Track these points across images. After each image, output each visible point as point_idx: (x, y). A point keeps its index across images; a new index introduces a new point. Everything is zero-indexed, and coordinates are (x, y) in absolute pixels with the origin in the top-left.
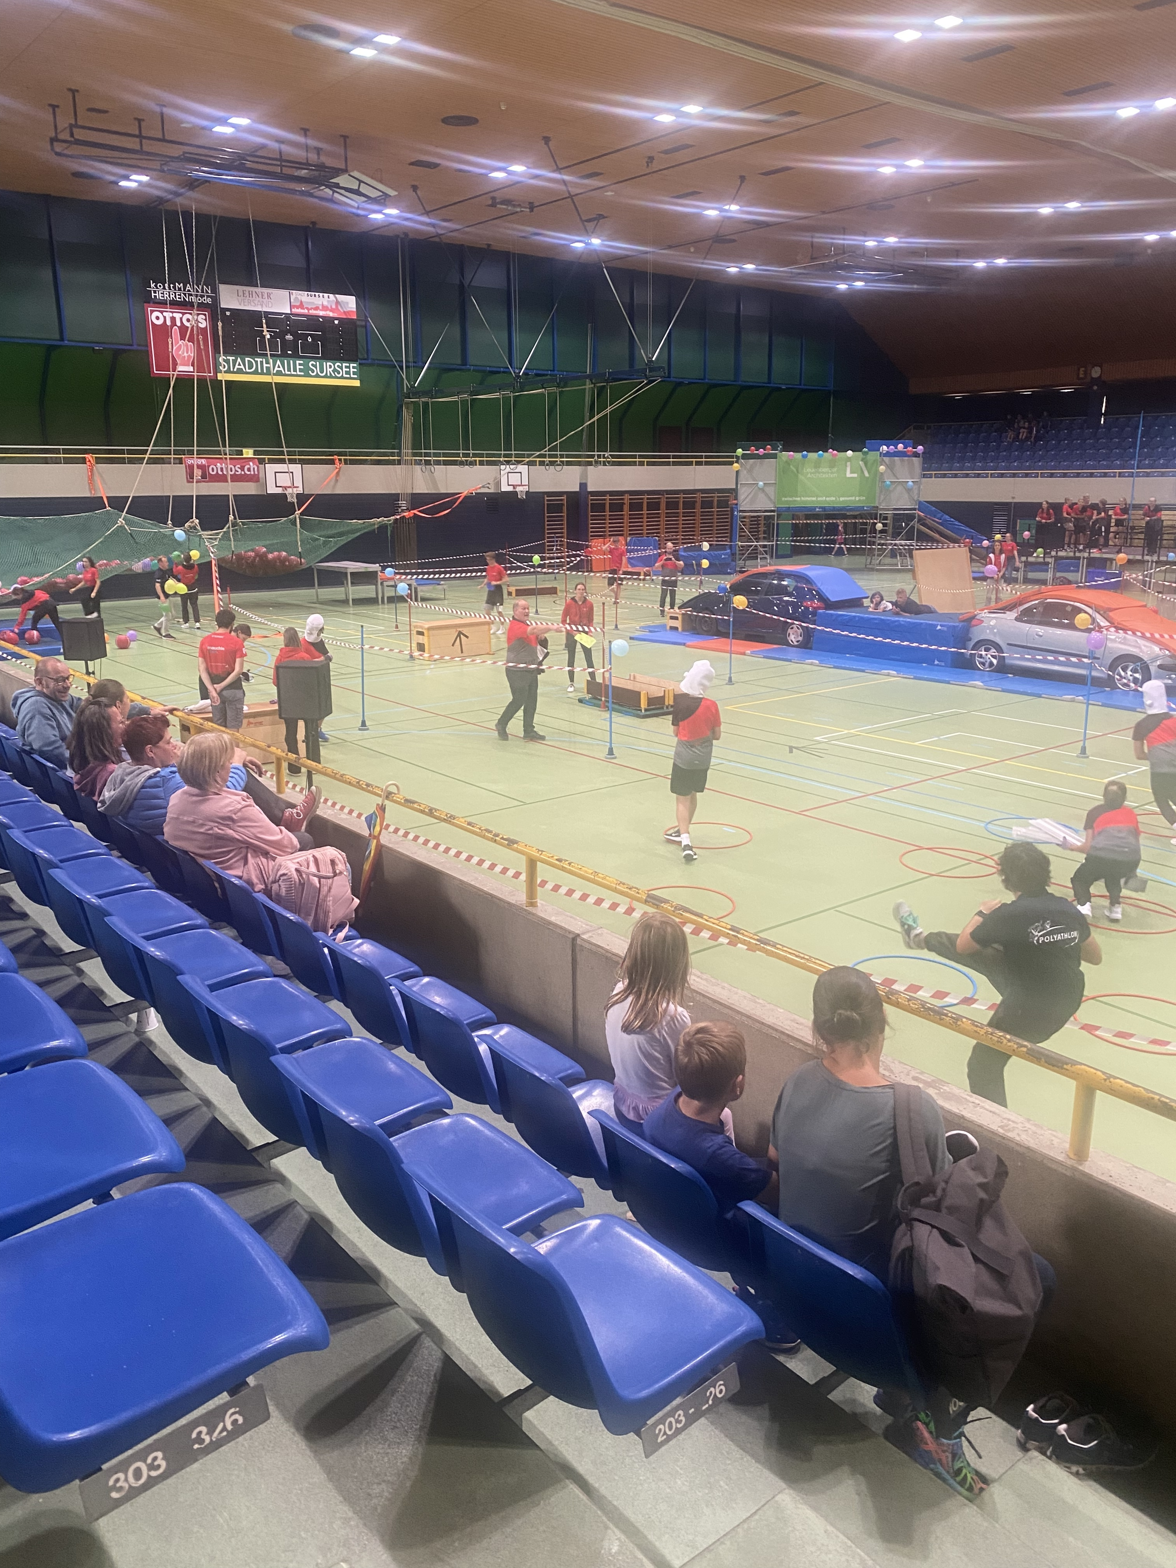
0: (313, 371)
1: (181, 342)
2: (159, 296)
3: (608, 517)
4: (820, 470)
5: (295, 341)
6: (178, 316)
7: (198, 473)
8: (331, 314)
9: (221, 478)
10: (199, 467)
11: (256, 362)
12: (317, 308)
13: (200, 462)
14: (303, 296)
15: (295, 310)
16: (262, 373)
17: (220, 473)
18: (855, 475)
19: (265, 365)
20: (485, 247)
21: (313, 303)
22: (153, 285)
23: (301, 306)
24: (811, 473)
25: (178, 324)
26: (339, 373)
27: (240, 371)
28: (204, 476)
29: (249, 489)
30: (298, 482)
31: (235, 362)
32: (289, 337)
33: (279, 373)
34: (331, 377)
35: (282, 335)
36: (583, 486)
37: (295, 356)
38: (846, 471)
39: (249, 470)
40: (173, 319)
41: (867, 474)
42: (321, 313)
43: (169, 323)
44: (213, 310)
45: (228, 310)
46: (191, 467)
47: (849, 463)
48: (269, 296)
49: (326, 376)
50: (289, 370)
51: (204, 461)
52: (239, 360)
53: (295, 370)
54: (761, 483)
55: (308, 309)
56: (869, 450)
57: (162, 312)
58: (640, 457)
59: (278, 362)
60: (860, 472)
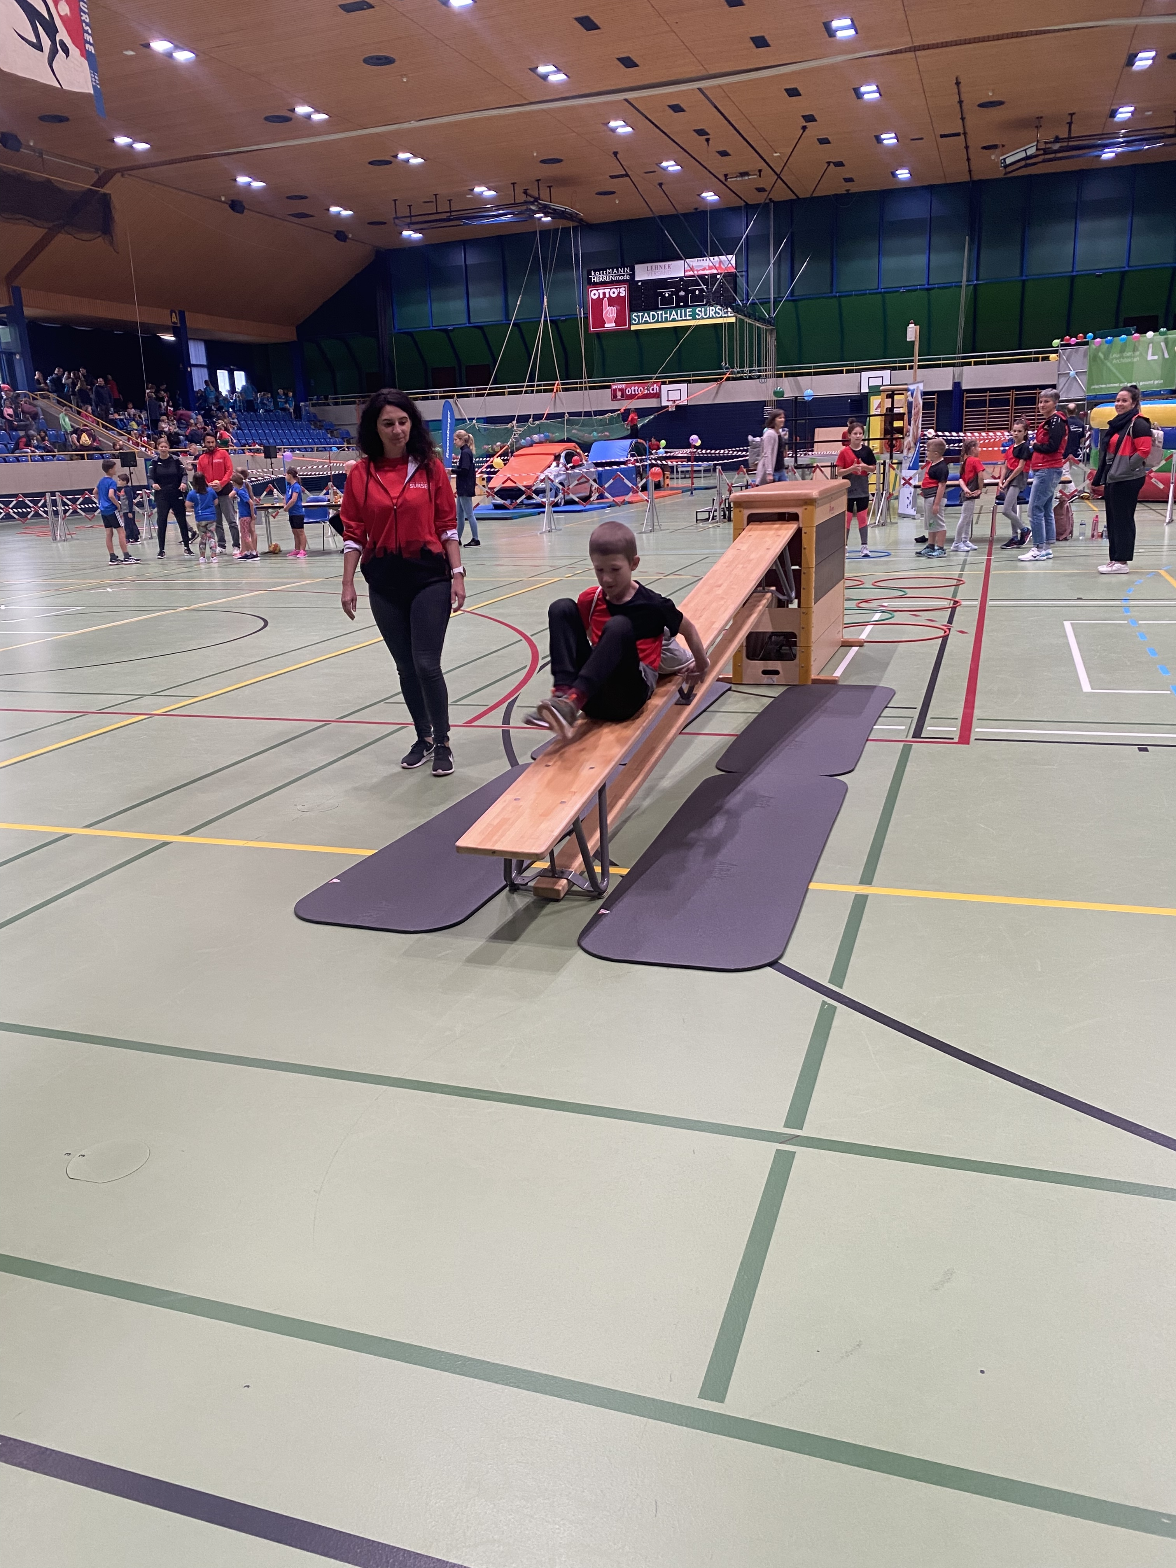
0: (699, 315)
1: (608, 308)
2: (596, 280)
4: (1125, 354)
5: (687, 295)
6: (607, 291)
7: (619, 394)
8: (715, 271)
10: (620, 390)
11: (658, 314)
12: (704, 269)
13: (620, 387)
14: (694, 262)
15: (688, 274)
16: (662, 322)
17: (633, 393)
18: (1156, 357)
19: (664, 316)
21: (702, 266)
22: (593, 274)
23: (692, 269)
24: (1116, 359)
25: (607, 296)
26: (719, 314)
27: (646, 322)
28: (622, 396)
29: (652, 403)
30: (684, 396)
31: (643, 316)
32: (682, 293)
33: (674, 320)
34: (713, 317)
35: (676, 293)
37: (686, 306)
38: (1147, 354)
39: (653, 390)
40: (604, 294)
41: (1166, 356)
42: (707, 272)
43: (601, 296)
46: (615, 390)
47: (1151, 345)
48: (669, 267)
49: (709, 318)
50: (681, 317)
51: (624, 386)
52: (646, 314)
53: (685, 316)
54: (1072, 373)
55: (698, 271)
57: (597, 290)
59: (674, 312)
60: (1160, 354)
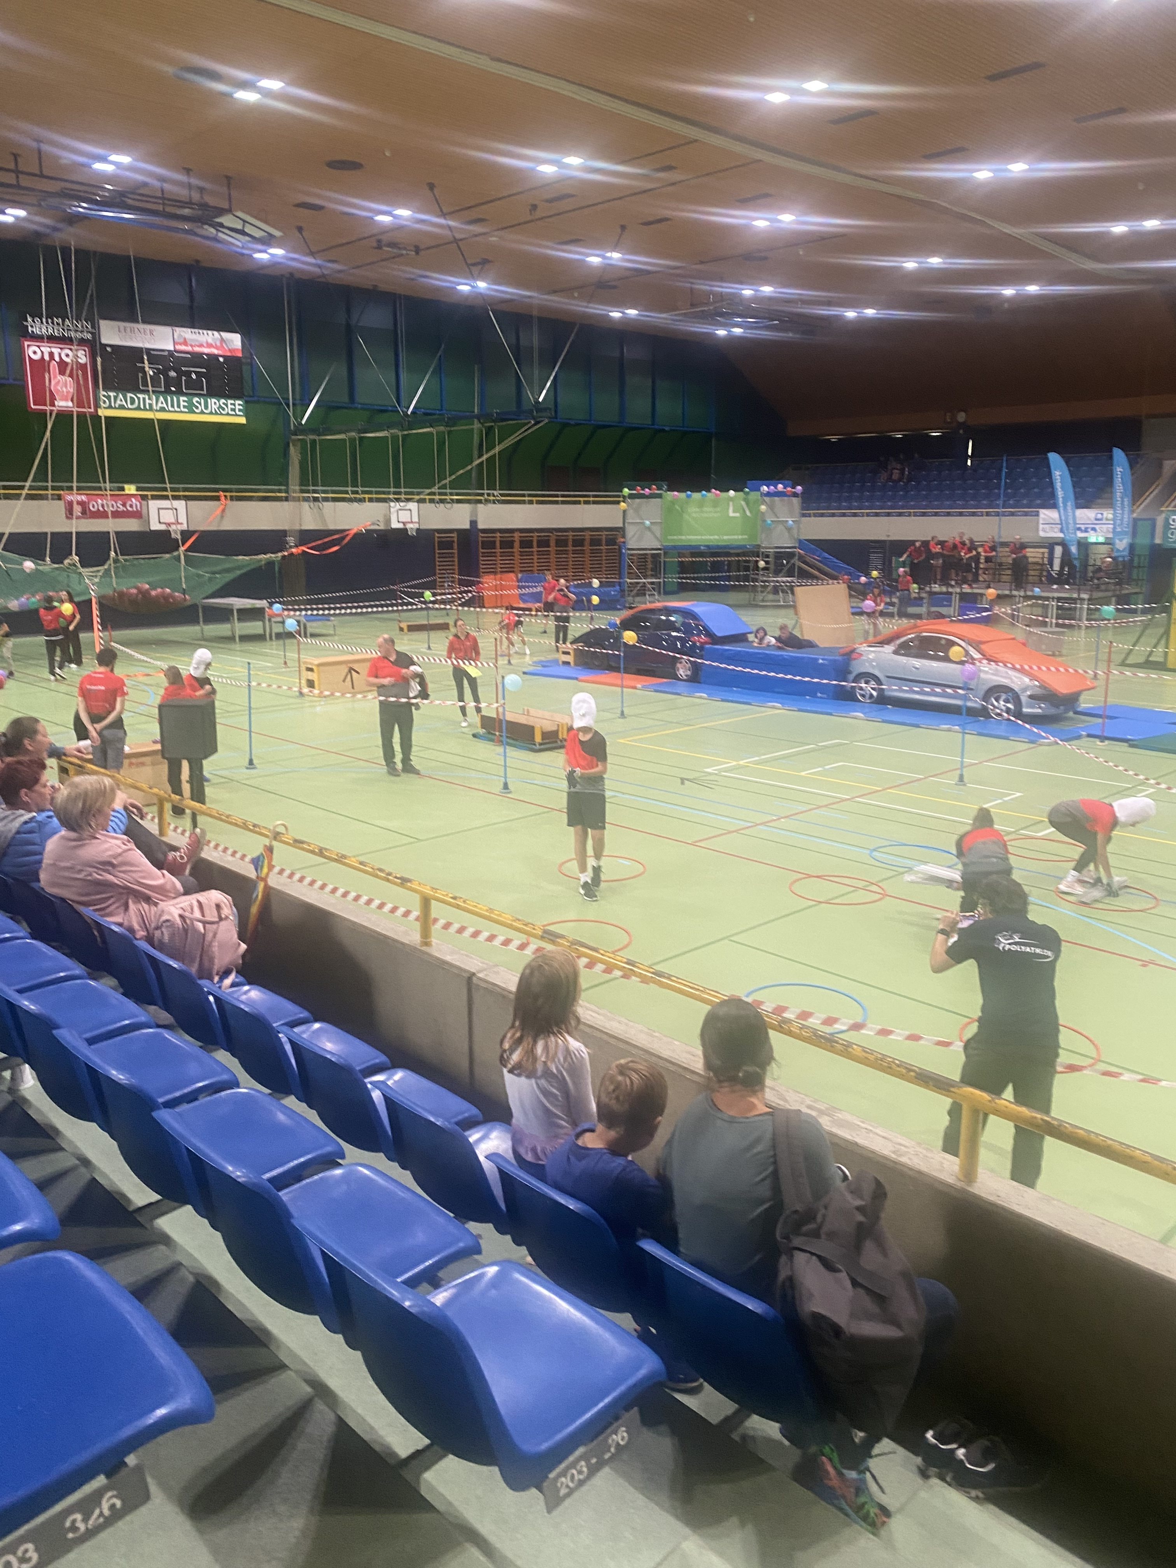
0: (197, 408)
1: (59, 377)
2: (37, 331)
3: (499, 554)
4: (705, 509)
5: (179, 378)
6: (56, 351)
7: (77, 509)
8: (216, 352)
9: (102, 515)
10: (79, 503)
11: (139, 399)
12: (201, 346)
13: (79, 498)
14: (187, 333)
15: (179, 347)
16: (145, 409)
17: (101, 509)
18: (738, 515)
19: (148, 401)
20: (371, 288)
21: (197, 341)
22: (29, 319)
23: (185, 343)
24: (695, 512)
25: (57, 358)
26: (224, 409)
27: (122, 407)
28: (84, 512)
29: (131, 525)
30: (183, 519)
31: (116, 398)
32: (173, 374)
33: (162, 410)
34: (216, 413)
35: (164, 371)
36: (473, 523)
37: (180, 392)
38: (728, 509)
39: (131, 506)
40: (51, 354)
41: (748, 513)
42: (206, 350)
43: (47, 357)
44: (94, 346)
45: (110, 346)
46: (70, 504)
47: (731, 503)
48: (151, 333)
49: (211, 413)
50: (173, 406)
51: (84, 498)
52: (121, 396)
53: (179, 406)
54: (647, 523)
55: (192, 346)
56: (751, 490)
57: (39, 347)
58: (530, 495)
59: (161, 399)
60: (741, 511)
